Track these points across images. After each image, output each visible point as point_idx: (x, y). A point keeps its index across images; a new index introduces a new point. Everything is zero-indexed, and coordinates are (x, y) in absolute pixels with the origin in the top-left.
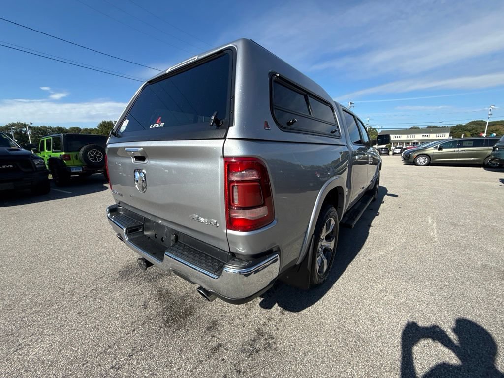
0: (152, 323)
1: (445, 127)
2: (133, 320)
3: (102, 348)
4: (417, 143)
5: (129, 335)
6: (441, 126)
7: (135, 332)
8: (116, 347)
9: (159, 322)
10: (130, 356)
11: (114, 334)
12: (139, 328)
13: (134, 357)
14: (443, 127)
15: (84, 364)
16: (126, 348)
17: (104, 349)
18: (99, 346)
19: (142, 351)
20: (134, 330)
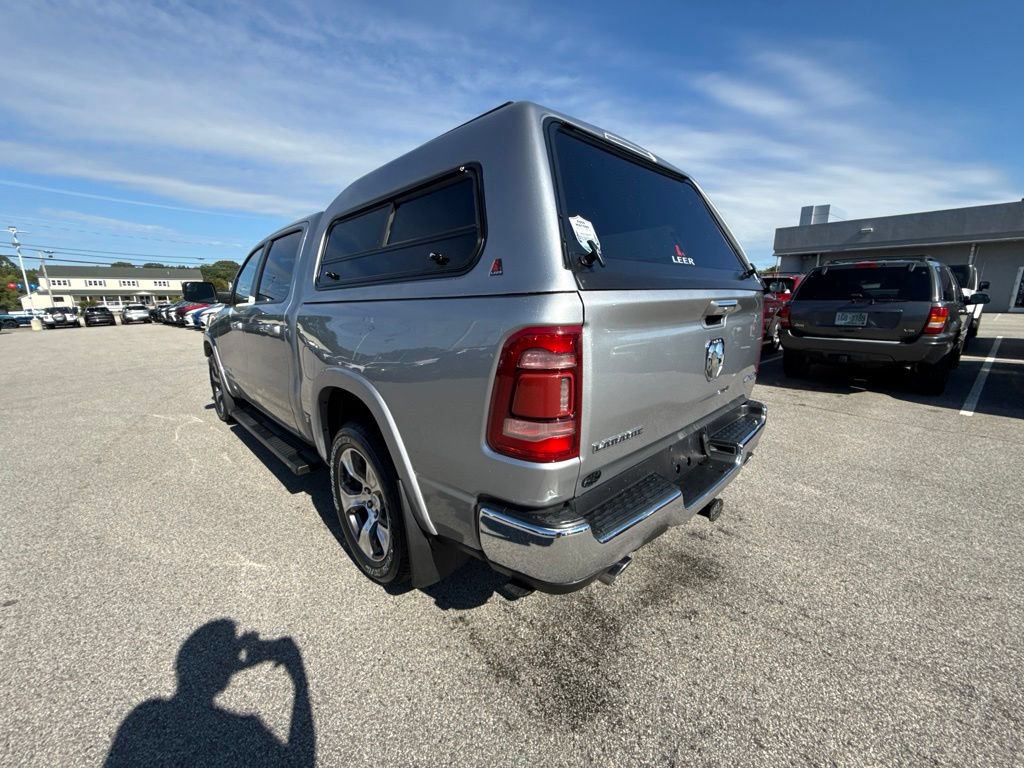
0: (720, 594)
1: (184, 267)
2: (727, 620)
3: (795, 644)
4: (148, 297)
5: (755, 616)
6: (176, 265)
7: (746, 610)
8: (782, 625)
9: (713, 588)
10: (781, 603)
11: (765, 638)
12: (737, 608)
13: (780, 598)
14: (180, 268)
15: (830, 655)
16: (774, 612)
17: (794, 640)
18: (794, 649)
19: (767, 593)
20: (744, 613)
